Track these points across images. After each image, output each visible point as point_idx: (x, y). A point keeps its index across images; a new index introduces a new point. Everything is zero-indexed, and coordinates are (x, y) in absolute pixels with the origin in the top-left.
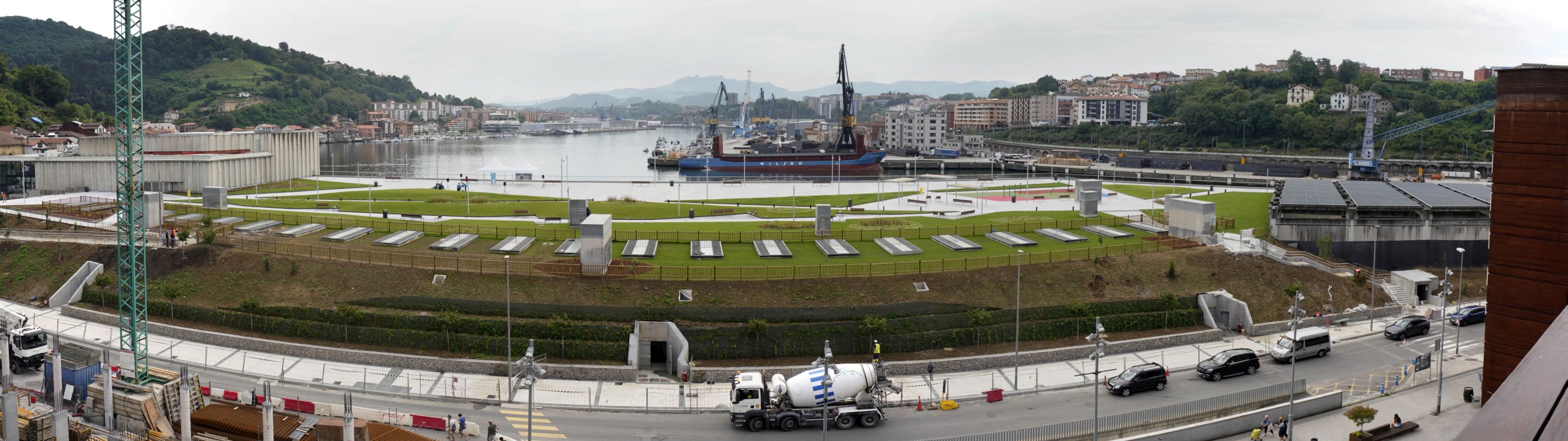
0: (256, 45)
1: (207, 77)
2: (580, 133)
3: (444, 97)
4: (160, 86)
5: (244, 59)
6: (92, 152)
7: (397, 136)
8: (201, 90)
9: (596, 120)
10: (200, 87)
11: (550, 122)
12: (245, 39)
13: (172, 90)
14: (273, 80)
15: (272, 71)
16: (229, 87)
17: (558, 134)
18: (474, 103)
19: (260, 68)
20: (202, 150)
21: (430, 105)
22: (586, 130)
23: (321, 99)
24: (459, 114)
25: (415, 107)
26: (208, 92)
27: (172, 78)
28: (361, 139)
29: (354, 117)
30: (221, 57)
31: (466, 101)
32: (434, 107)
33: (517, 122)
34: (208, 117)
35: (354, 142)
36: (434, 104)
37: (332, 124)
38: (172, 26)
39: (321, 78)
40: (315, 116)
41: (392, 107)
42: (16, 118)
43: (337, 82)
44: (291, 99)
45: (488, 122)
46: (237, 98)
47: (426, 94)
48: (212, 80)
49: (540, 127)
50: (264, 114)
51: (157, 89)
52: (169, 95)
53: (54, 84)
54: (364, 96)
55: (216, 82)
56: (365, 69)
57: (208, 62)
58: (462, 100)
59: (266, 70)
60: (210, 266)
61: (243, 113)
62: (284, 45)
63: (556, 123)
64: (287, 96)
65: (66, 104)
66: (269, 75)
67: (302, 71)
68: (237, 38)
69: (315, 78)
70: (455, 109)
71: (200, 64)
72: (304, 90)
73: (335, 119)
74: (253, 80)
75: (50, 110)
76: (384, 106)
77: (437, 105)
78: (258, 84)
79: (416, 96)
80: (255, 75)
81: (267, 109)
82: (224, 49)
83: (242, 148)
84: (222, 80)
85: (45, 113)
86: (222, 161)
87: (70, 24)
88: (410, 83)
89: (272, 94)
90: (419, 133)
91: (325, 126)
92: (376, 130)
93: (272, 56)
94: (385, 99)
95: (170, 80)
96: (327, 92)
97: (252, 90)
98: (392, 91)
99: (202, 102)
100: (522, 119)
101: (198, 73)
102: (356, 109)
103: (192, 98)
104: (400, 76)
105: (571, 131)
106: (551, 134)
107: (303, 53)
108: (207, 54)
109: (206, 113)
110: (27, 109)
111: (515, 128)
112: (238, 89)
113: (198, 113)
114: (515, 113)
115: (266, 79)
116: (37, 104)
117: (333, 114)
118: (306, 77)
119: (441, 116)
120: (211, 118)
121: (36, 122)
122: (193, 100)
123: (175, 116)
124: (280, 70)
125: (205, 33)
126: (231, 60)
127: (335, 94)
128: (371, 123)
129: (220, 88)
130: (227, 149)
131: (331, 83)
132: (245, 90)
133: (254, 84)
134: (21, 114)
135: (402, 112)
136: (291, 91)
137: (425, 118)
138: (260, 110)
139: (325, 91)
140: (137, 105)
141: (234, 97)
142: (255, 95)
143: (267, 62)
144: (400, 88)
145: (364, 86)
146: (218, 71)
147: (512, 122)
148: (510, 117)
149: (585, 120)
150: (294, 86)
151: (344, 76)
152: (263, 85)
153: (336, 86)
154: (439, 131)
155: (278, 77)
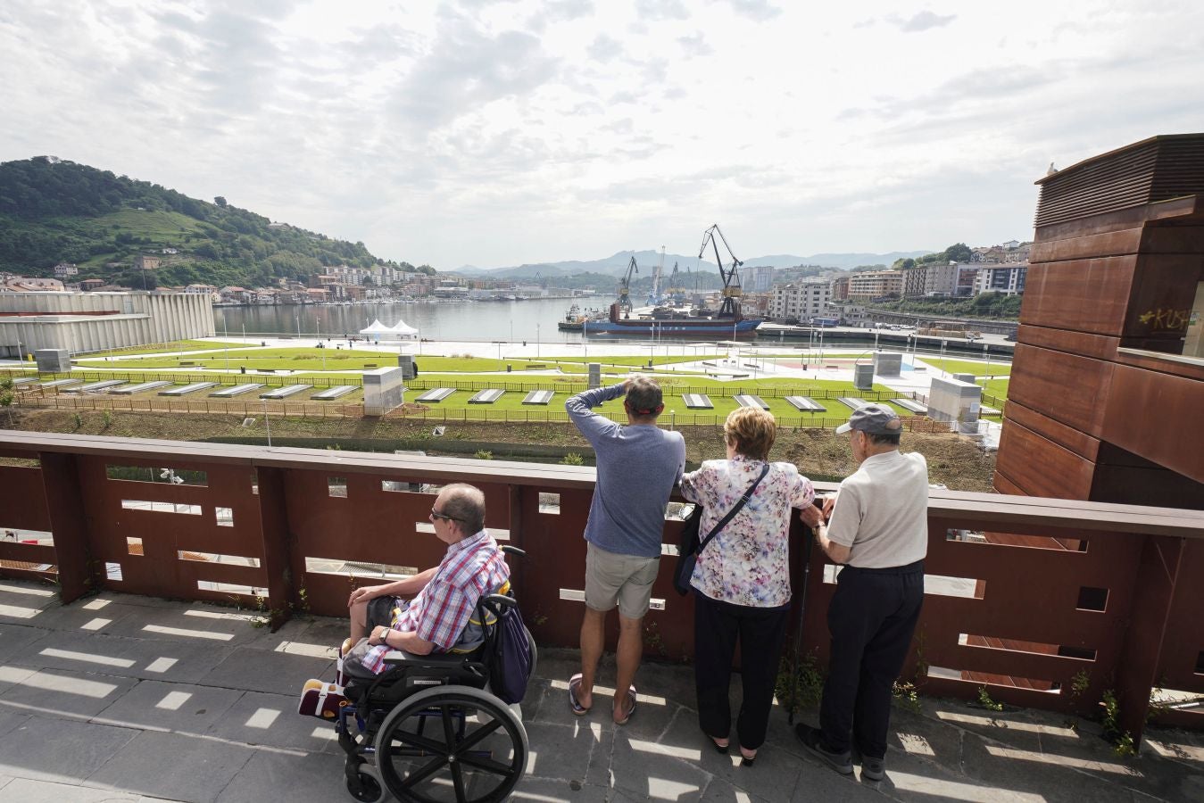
0: (183, 196)
1: (116, 227)
2: (522, 299)
3: (398, 264)
5: (168, 211)
7: (350, 300)
8: (109, 243)
9: (538, 289)
10: (107, 239)
11: (497, 290)
12: (168, 188)
14: (205, 238)
15: (205, 228)
16: (149, 241)
17: (502, 300)
18: (425, 270)
19: (190, 223)
21: (384, 271)
23: (266, 261)
24: (412, 281)
25: (367, 273)
26: (119, 245)
28: (311, 302)
29: (304, 280)
30: (135, 206)
31: (419, 268)
32: (388, 273)
33: (466, 289)
34: (118, 274)
35: (304, 304)
36: (388, 270)
37: (279, 287)
39: (266, 239)
40: (260, 278)
41: (346, 271)
43: (284, 244)
44: (231, 260)
45: (439, 289)
46: (160, 254)
47: (381, 260)
48: (123, 232)
49: (487, 293)
50: (197, 273)
51: (39, 236)
54: (316, 261)
55: (132, 235)
56: (316, 233)
57: (119, 211)
58: (416, 267)
59: (198, 226)
61: (170, 272)
62: (220, 200)
63: (502, 290)
64: (225, 255)
66: (202, 231)
67: (243, 230)
68: (156, 186)
69: (258, 238)
70: (409, 276)
71: (104, 211)
72: (245, 250)
73: (283, 281)
74: (182, 235)
76: (336, 270)
77: (391, 271)
78: (188, 241)
79: (370, 262)
80: (183, 230)
81: (200, 269)
82: (139, 198)
84: (136, 232)
88: (365, 249)
89: (205, 253)
90: (372, 298)
91: (272, 289)
92: (327, 293)
93: (206, 211)
94: (338, 264)
95: (61, 227)
96: (272, 254)
97: (180, 247)
98: (345, 256)
99: (111, 256)
100: (471, 286)
101: (104, 222)
102: (306, 273)
103: (96, 251)
104: (354, 241)
105: (514, 298)
106: (495, 300)
107: (244, 211)
108: (114, 201)
109: (118, 269)
111: (464, 295)
112: (161, 245)
113: (108, 269)
115: (197, 236)
117: (281, 277)
118: (247, 237)
119: (395, 282)
120: (125, 275)
122: (97, 254)
123: (71, 271)
124: (215, 228)
125: (109, 175)
126: (150, 210)
127: (282, 257)
128: (322, 287)
129: (137, 241)
131: (278, 245)
132: (170, 247)
133: (183, 240)
135: (356, 278)
136: (229, 250)
137: (379, 283)
138: (191, 269)
139: (269, 253)
141: (156, 254)
142: (185, 253)
143: (200, 218)
144: (352, 253)
145: (315, 250)
146: (130, 221)
147: (461, 289)
148: (461, 283)
149: (528, 289)
150: (233, 246)
151: (292, 238)
152: (194, 242)
153: (284, 248)
154: (392, 295)
155: (213, 235)
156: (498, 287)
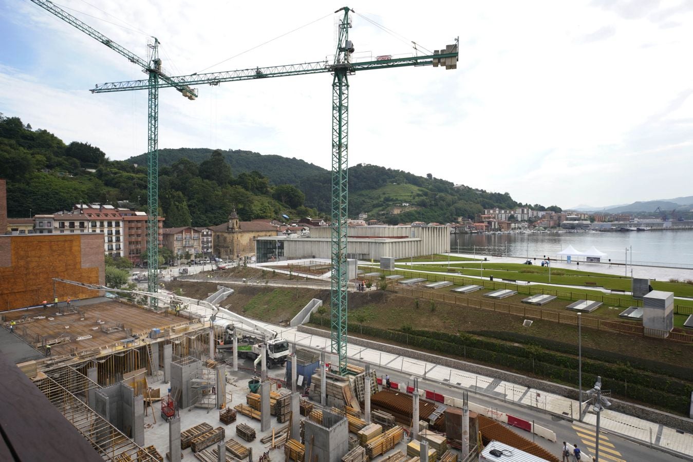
0: (413, 175)
1: (384, 194)
2: (643, 230)
3: (533, 206)
4: (357, 199)
5: (406, 183)
6: (317, 236)
7: (500, 230)
8: (381, 201)
9: (658, 221)
10: (380, 200)
11: (616, 222)
12: (407, 172)
13: (364, 201)
14: (422, 196)
15: (422, 191)
16: (397, 200)
17: (623, 230)
18: (554, 209)
19: (415, 189)
20: (381, 236)
21: (523, 211)
22: (648, 228)
23: (451, 207)
24: (543, 217)
25: (512, 212)
26: (384, 203)
27: (364, 194)
28: (476, 231)
29: (472, 218)
30: (392, 182)
31: (549, 208)
32: (526, 212)
33: (588, 222)
34: (384, 217)
35: (472, 233)
36: (525, 210)
37: (458, 222)
38: (365, 164)
39: (452, 194)
40: (448, 217)
41: (497, 212)
42: (273, 215)
43: (462, 197)
44: (434, 208)
45: (565, 222)
46: (401, 206)
47: (520, 204)
48: (387, 196)
49: (608, 225)
50: (417, 216)
52: (362, 204)
53: (296, 196)
54: (479, 206)
55: (389, 197)
56: (480, 189)
57: (385, 185)
58: (546, 207)
59: (419, 190)
60: (384, 303)
61: (405, 215)
62: (430, 175)
63: (621, 222)
64: (431, 205)
65: (303, 207)
66: (420, 193)
67: (440, 190)
68: (402, 171)
69: (448, 195)
70: (540, 214)
71: (380, 186)
72: (442, 202)
73: (460, 219)
74: (411, 195)
75: (293, 211)
76: (491, 211)
77: (528, 211)
78: (414, 198)
79: (513, 205)
80: (412, 193)
81: (419, 213)
82: (394, 178)
83: (404, 235)
84: (392, 196)
85: (291, 213)
86: (392, 243)
87: (306, 161)
88: (510, 198)
89: (422, 204)
90: (515, 228)
91: (454, 223)
92: (486, 226)
93: (423, 182)
94: (492, 207)
95: (363, 196)
96: (455, 203)
97: (410, 202)
98: (497, 202)
99: (381, 208)
100: (592, 220)
101: (379, 192)
102: (473, 214)
103: (375, 206)
104: (503, 193)
105: (635, 229)
106: (616, 231)
107: (441, 180)
108: (384, 181)
109: (383, 215)
110: (280, 210)
111: (587, 226)
112: (402, 201)
113: (379, 215)
114: (586, 216)
115: (418, 195)
116: (286, 207)
117: (459, 216)
118: (443, 194)
119: (530, 218)
120: (386, 218)
121: (285, 218)
122: (375, 207)
123: (365, 216)
124: (427, 190)
125: (383, 168)
126: (398, 184)
127: (460, 204)
128: (483, 222)
129: (392, 200)
130: (395, 235)
131: (458, 198)
132: (406, 202)
133: (412, 198)
134: (276, 213)
135: (504, 216)
136: (433, 202)
137: (520, 219)
138: (414, 212)
139: (454, 202)
140: (344, 209)
141: (400, 206)
142: (412, 205)
143: (419, 185)
144: (503, 201)
145: (479, 199)
146: (391, 190)
147: (585, 222)
148: (583, 218)
149: (647, 221)
150: (435, 200)
151: (466, 193)
152: (417, 199)
153: (461, 199)
154: (529, 227)
155: (426, 194)
156: (617, 220)
